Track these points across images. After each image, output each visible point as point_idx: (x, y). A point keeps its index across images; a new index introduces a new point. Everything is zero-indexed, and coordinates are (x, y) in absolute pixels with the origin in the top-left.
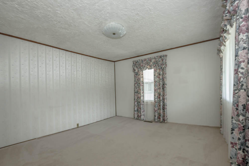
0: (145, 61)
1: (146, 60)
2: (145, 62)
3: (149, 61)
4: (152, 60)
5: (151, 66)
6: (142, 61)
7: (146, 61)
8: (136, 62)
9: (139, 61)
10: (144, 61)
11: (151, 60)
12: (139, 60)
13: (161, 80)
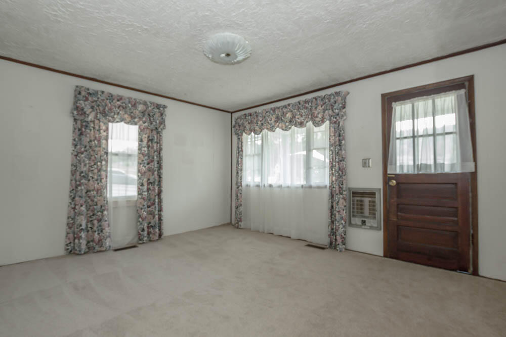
0: (118, 100)
1: (121, 99)
2: (118, 103)
3: (130, 105)
4: (137, 105)
5: (133, 117)
6: (111, 97)
7: (121, 101)
8: (89, 94)
9: (100, 93)
10: (116, 100)
11: (135, 104)
12: (103, 92)
13: (156, 153)
